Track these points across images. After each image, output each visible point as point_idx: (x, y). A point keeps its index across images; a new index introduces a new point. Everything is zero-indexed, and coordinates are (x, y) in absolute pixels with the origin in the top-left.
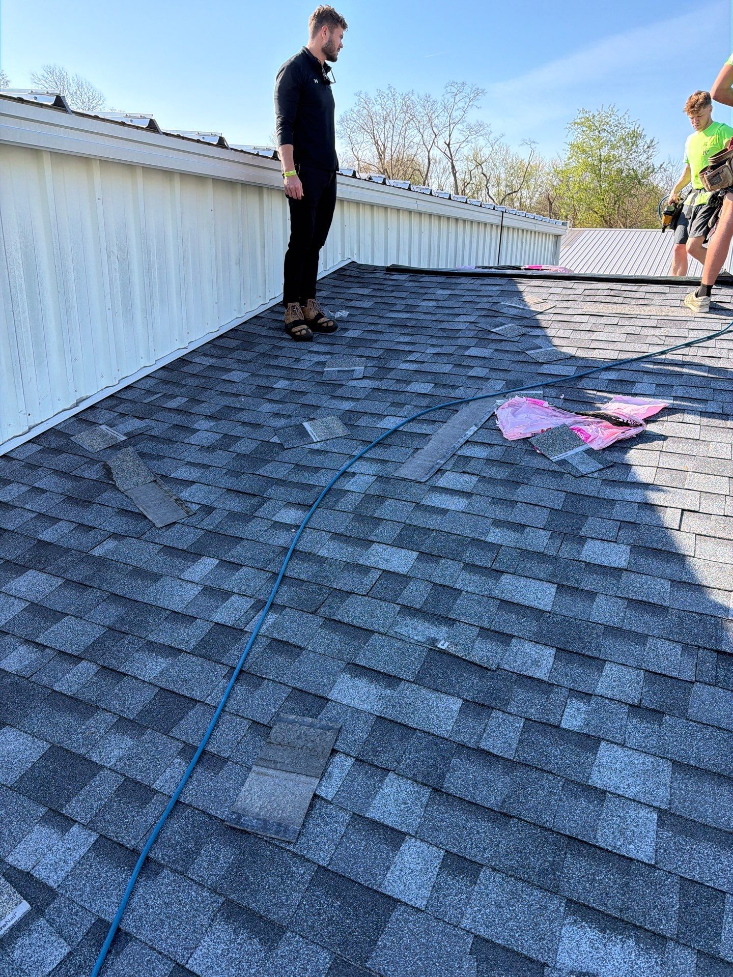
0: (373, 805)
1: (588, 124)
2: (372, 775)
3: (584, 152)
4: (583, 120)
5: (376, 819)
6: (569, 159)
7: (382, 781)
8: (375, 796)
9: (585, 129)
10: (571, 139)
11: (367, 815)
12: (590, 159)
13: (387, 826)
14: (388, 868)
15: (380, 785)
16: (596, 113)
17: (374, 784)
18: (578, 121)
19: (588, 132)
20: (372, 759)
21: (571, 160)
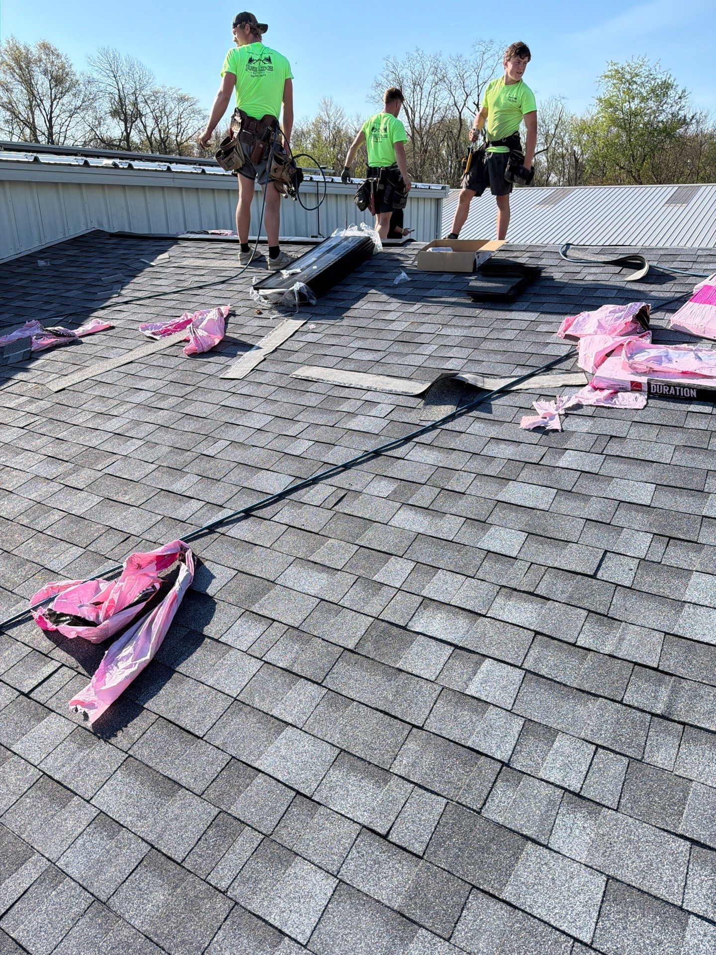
1: (619, 75)
4: (613, 73)
10: (600, 93)
16: (625, 66)
18: (608, 74)
19: (618, 85)
21: (599, 115)
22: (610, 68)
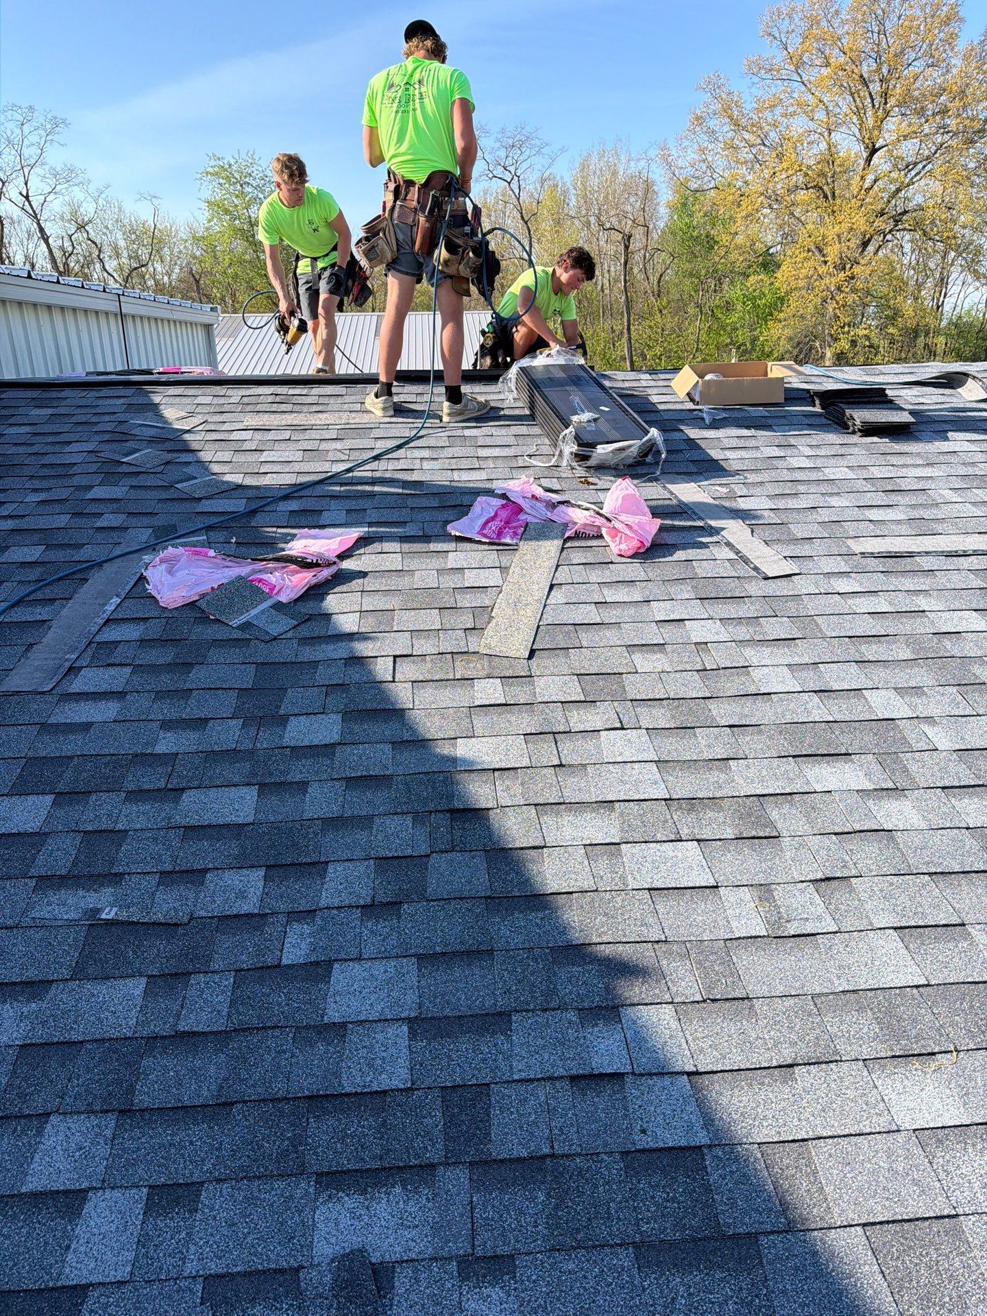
0: (31, 1172)
1: (224, 174)
2: (23, 1131)
3: (227, 212)
4: (217, 169)
5: (39, 1189)
6: (209, 221)
7: (40, 1132)
8: (32, 1159)
9: (222, 181)
10: (207, 194)
11: (24, 1190)
12: (237, 222)
13: (58, 1192)
14: (68, 1247)
15: (38, 1140)
16: (232, 162)
17: (29, 1142)
18: (211, 170)
19: (227, 185)
20: (20, 1109)
21: (212, 223)
22: (213, 163)
